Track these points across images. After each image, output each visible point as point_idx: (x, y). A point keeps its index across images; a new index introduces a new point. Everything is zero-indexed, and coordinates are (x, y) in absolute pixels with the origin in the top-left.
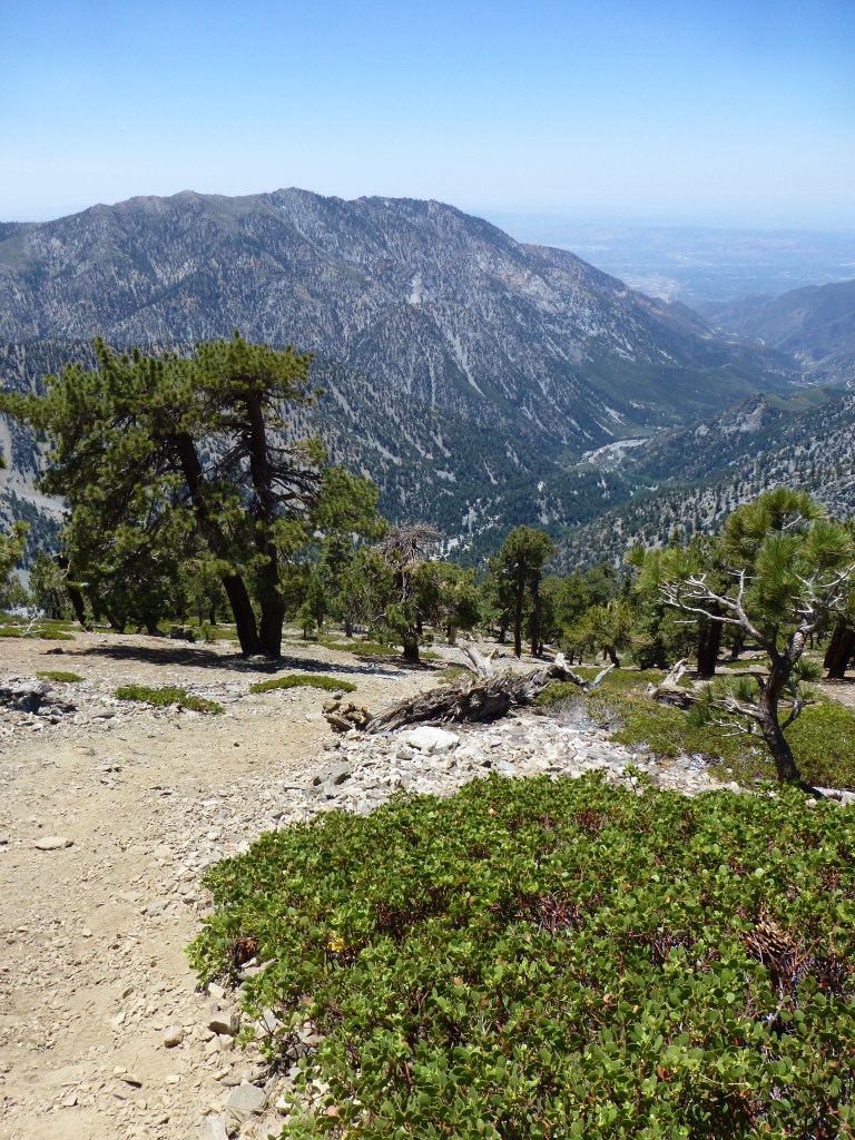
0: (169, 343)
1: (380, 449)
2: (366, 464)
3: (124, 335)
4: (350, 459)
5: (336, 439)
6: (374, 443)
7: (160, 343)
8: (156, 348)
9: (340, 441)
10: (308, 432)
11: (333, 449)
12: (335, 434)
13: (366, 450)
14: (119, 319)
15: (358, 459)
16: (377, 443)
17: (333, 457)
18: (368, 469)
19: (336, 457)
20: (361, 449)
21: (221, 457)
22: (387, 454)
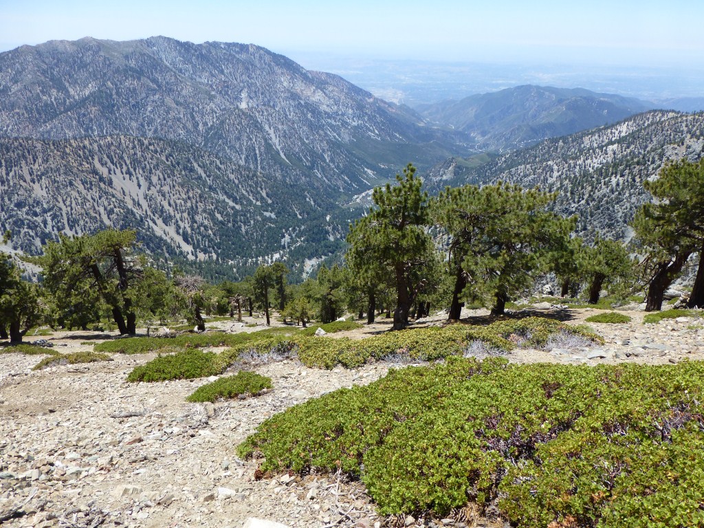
0: (81, 138)
1: (227, 200)
2: (218, 210)
3: (49, 132)
4: (208, 207)
5: (198, 195)
6: (222, 197)
7: (75, 139)
8: (72, 141)
9: (201, 196)
10: (179, 192)
11: (197, 202)
12: (197, 192)
13: (218, 201)
14: (45, 122)
15: (213, 207)
16: (225, 197)
17: (197, 207)
18: (220, 213)
19: (199, 207)
20: (214, 201)
21: (122, 211)
22: (231, 204)
